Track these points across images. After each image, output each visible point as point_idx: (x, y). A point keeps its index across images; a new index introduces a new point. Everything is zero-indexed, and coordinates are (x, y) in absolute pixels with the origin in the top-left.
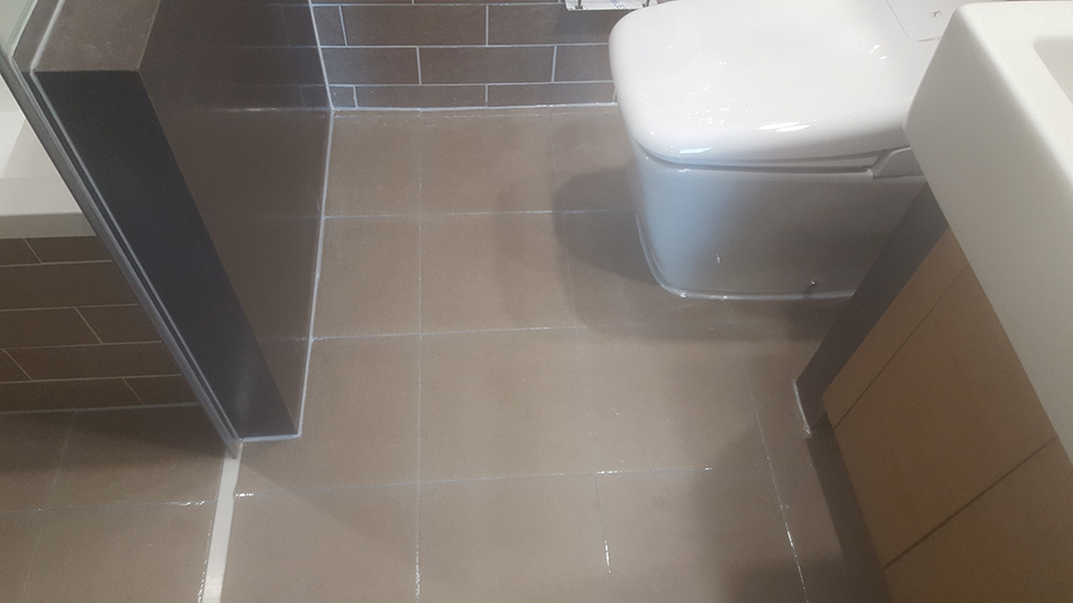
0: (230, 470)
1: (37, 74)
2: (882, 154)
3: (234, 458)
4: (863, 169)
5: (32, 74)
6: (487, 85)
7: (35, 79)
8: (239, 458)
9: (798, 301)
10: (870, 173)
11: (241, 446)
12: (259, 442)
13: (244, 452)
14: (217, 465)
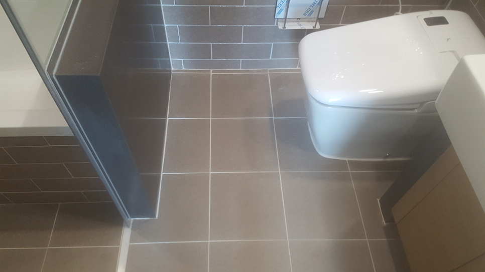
0: (126, 233)
1: (56, 76)
2: (422, 103)
3: (129, 227)
4: (413, 109)
5: (54, 76)
6: (241, 60)
7: (55, 78)
8: (131, 227)
9: (381, 162)
10: (416, 111)
11: (132, 222)
12: (140, 220)
13: (133, 225)
14: (121, 230)
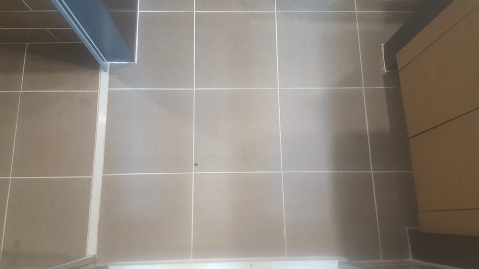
0: (104, 78)
3: (106, 71)
8: (108, 71)
11: (109, 66)
12: (116, 64)
13: (110, 69)
14: (98, 74)
